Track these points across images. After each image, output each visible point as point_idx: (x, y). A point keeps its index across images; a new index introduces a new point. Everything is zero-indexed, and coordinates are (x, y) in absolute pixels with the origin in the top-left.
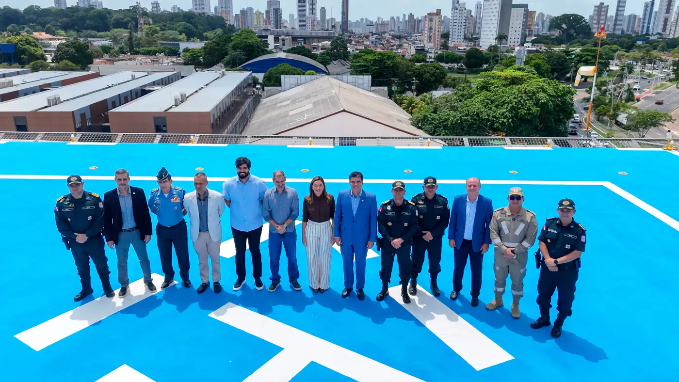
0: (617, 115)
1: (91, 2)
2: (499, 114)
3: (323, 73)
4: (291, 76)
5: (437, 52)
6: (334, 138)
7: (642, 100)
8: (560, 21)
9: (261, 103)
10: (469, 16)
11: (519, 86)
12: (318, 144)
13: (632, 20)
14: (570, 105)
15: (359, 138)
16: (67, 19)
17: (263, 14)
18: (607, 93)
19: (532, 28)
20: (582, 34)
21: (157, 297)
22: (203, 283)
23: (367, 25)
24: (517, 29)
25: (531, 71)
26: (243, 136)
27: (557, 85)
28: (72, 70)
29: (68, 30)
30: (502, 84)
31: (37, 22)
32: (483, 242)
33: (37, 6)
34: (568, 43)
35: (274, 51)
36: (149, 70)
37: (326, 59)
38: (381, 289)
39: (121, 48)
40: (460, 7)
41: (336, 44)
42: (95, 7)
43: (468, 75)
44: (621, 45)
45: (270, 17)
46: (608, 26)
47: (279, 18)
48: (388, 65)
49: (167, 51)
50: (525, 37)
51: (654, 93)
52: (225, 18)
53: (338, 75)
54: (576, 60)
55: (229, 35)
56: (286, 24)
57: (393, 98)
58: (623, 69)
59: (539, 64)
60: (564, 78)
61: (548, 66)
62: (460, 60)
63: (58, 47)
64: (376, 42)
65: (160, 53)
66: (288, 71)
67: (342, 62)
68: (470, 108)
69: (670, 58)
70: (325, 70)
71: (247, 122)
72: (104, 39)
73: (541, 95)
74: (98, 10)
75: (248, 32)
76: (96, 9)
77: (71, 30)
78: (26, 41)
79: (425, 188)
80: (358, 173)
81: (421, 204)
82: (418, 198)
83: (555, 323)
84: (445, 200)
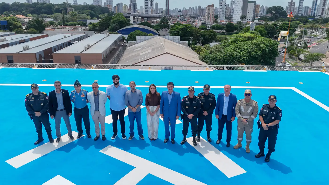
0: (299, 55)
2: (242, 54)
3: (156, 35)
4: (141, 36)
5: (212, 25)
6: (161, 66)
7: (311, 48)
8: (272, 10)
9: (127, 49)
10: (228, 7)
11: (252, 41)
13: (307, 9)
14: (276, 50)
15: (174, 66)
16: (33, 9)
17: (128, 6)
18: (295, 44)
19: (258, 13)
20: (282, 16)
21: (74, 142)
22: (97, 136)
23: (178, 11)
24: (251, 14)
25: (257, 34)
26: (118, 65)
27: (270, 40)
30: (244, 40)
31: (18, 10)
32: (232, 116)
34: (276, 20)
35: (133, 24)
36: (72, 33)
37: (158, 28)
38: (183, 139)
39: (59, 23)
40: (223, 2)
41: (163, 21)
43: (227, 36)
44: (301, 21)
45: (131, 8)
46: (295, 12)
47: (135, 8)
48: (188, 30)
49: (81, 24)
50: (255, 17)
51: (317, 44)
52: (109, 8)
53: (164, 35)
54: (280, 29)
55: (111, 16)
56: (139, 11)
57: (191, 47)
58: (302, 33)
59: (261, 30)
60: (273, 37)
61: (266, 31)
62: (223, 29)
63: (28, 22)
64: (182, 20)
65: (78, 25)
66: (140, 34)
67: (166, 29)
68: (228, 52)
69: (325, 27)
70: (158, 33)
71: (120, 58)
72: (51, 18)
73: (262, 45)
74: (48, 4)
75: (120, 15)
76: (46, 4)
77: (34, 14)
78: (13, 19)
79: (204, 90)
80: (171, 82)
81: (202, 98)
82: (201, 95)
83: (267, 155)
84: (214, 96)
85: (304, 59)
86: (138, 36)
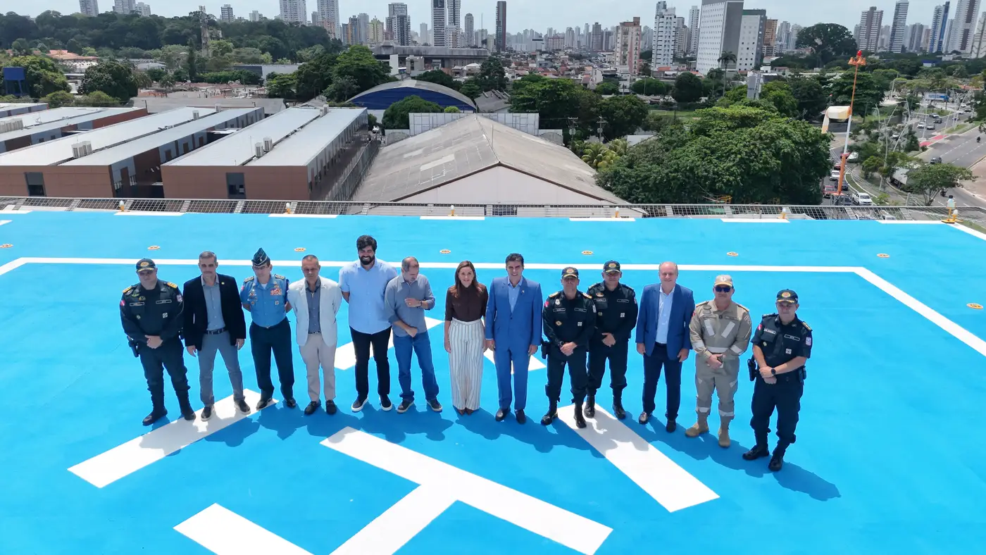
0: (894, 171)
1: (134, 6)
2: (723, 169)
3: (468, 110)
4: (423, 114)
5: (634, 79)
6: (485, 206)
7: (930, 149)
8: (812, 34)
9: (380, 153)
10: (681, 27)
11: (752, 129)
12: (463, 215)
13: (917, 32)
14: (824, 157)
15: (520, 206)
16: (99, 31)
17: (383, 24)
18: (880, 138)
19: (772, 44)
20: (844, 54)
21: (251, 420)
22: (312, 402)
23: (533, 40)
24: (751, 46)
25: (769, 108)
26: (355, 204)
27: (806, 127)
28: (107, 105)
29: (100, 48)
30: (728, 126)
31: (56, 34)
32: (682, 347)
33: (56, 12)
34: (824, 66)
35: (399, 77)
36: (219, 105)
37: (473, 89)
38: (548, 409)
39: (176, 73)
40: (666, 13)
41: (488, 68)
42: (139, 13)
43: (679, 112)
44: (901, 69)
45: (394, 30)
46: (883, 40)
47: (405, 30)
48: (563, 98)
49: (244, 77)
50: (762, 57)
51: (947, 139)
52: (328, 29)
53: (492, 112)
54: (835, 91)
55: (334, 54)
56: (415, 39)
57: (570, 146)
58: (902, 104)
59: (780, 97)
60: (817, 117)
61: (794, 100)
62: (668, 91)
63: (86, 72)
64: (546, 64)
65: (234, 81)
66: (420, 107)
67: (497, 92)
68: (681, 161)
69: (971, 87)
70: (473, 105)
71: (360, 180)
72: (153, 60)
73: (783, 141)
74: (144, 18)
75: (360, 51)
76: (141, 17)
77: (104, 46)
78: (40, 63)
79: (605, 275)
80: (516, 255)
81: (600, 298)
82: (595, 289)
83: (774, 453)
84: (631, 292)
85: (909, 183)
86: (416, 114)
